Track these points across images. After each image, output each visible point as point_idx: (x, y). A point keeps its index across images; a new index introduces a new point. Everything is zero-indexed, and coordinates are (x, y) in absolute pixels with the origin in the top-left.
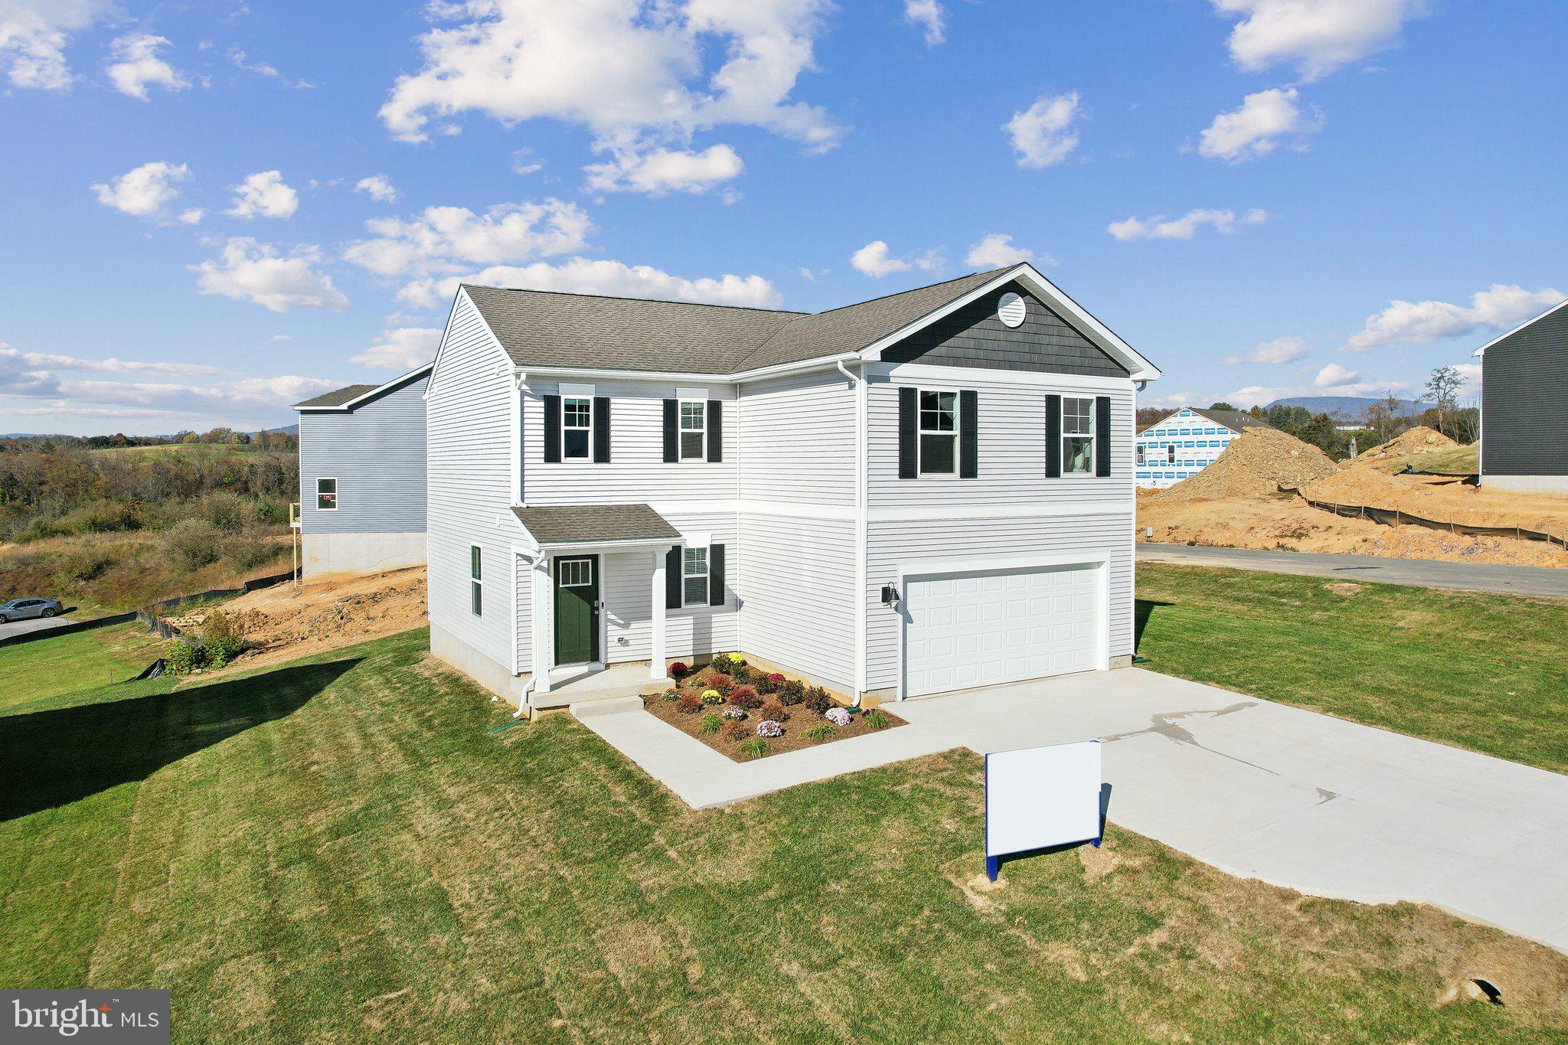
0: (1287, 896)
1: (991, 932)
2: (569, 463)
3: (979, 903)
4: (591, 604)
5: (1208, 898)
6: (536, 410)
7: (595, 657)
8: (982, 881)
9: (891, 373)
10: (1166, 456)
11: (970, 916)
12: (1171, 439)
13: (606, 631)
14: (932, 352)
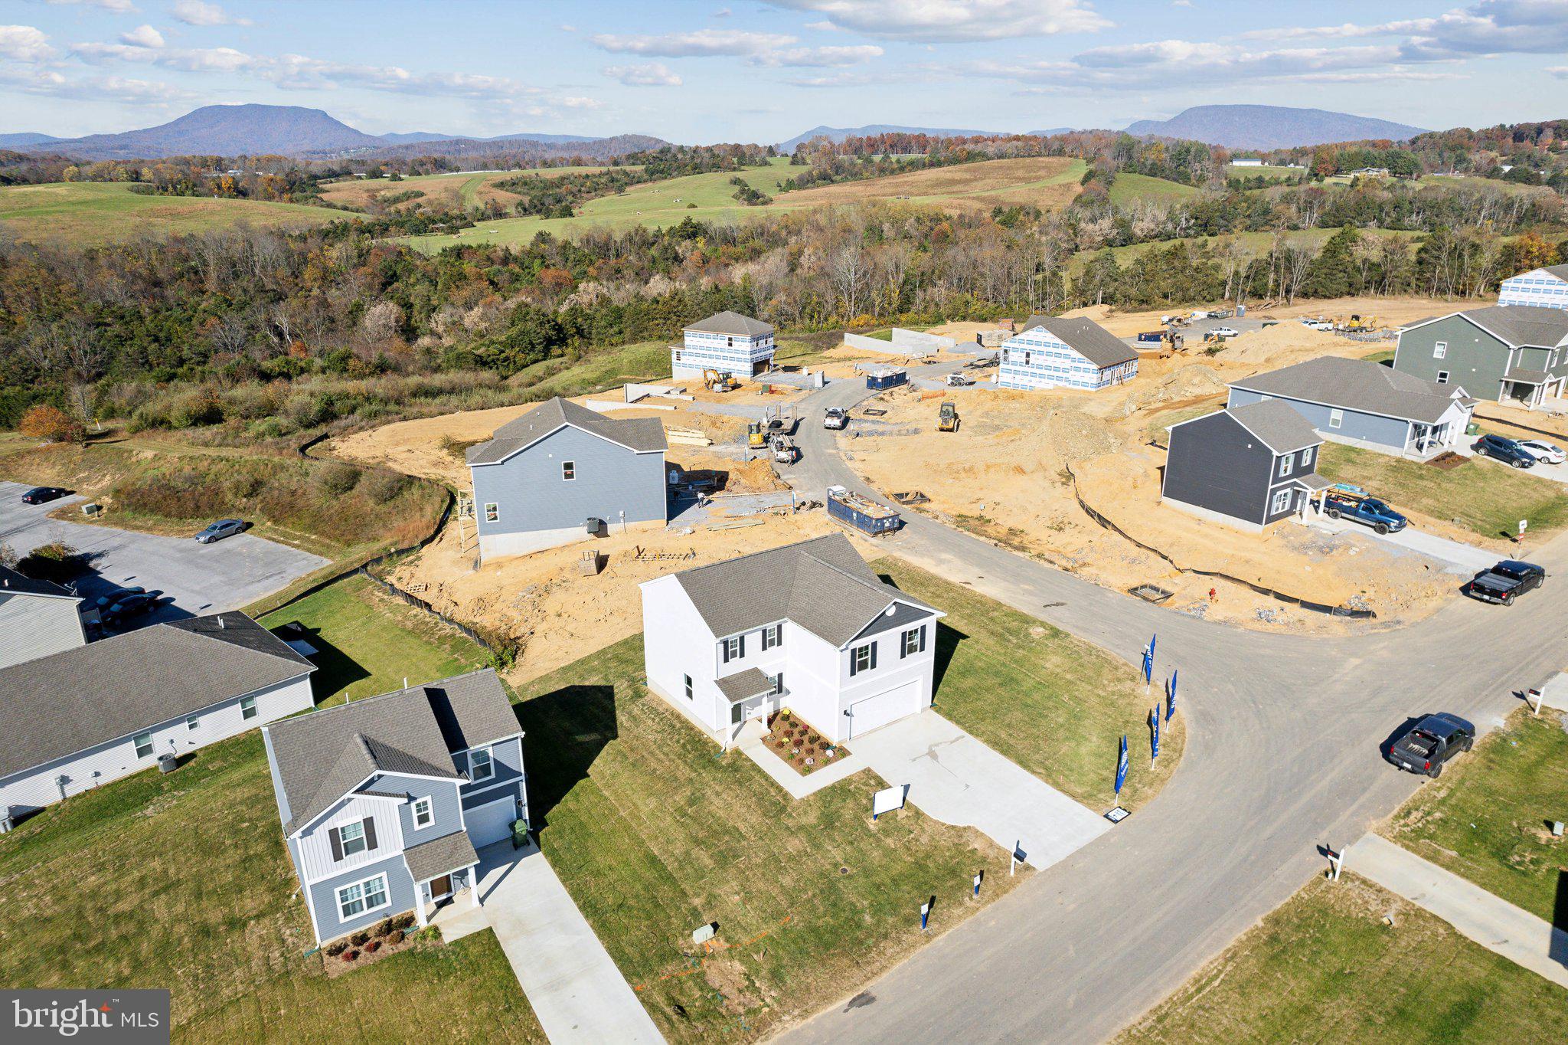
0: (943, 824)
1: (874, 835)
2: (732, 661)
3: (872, 827)
5: (925, 826)
8: (872, 820)
10: (1024, 359)
11: (869, 831)
12: (1028, 348)
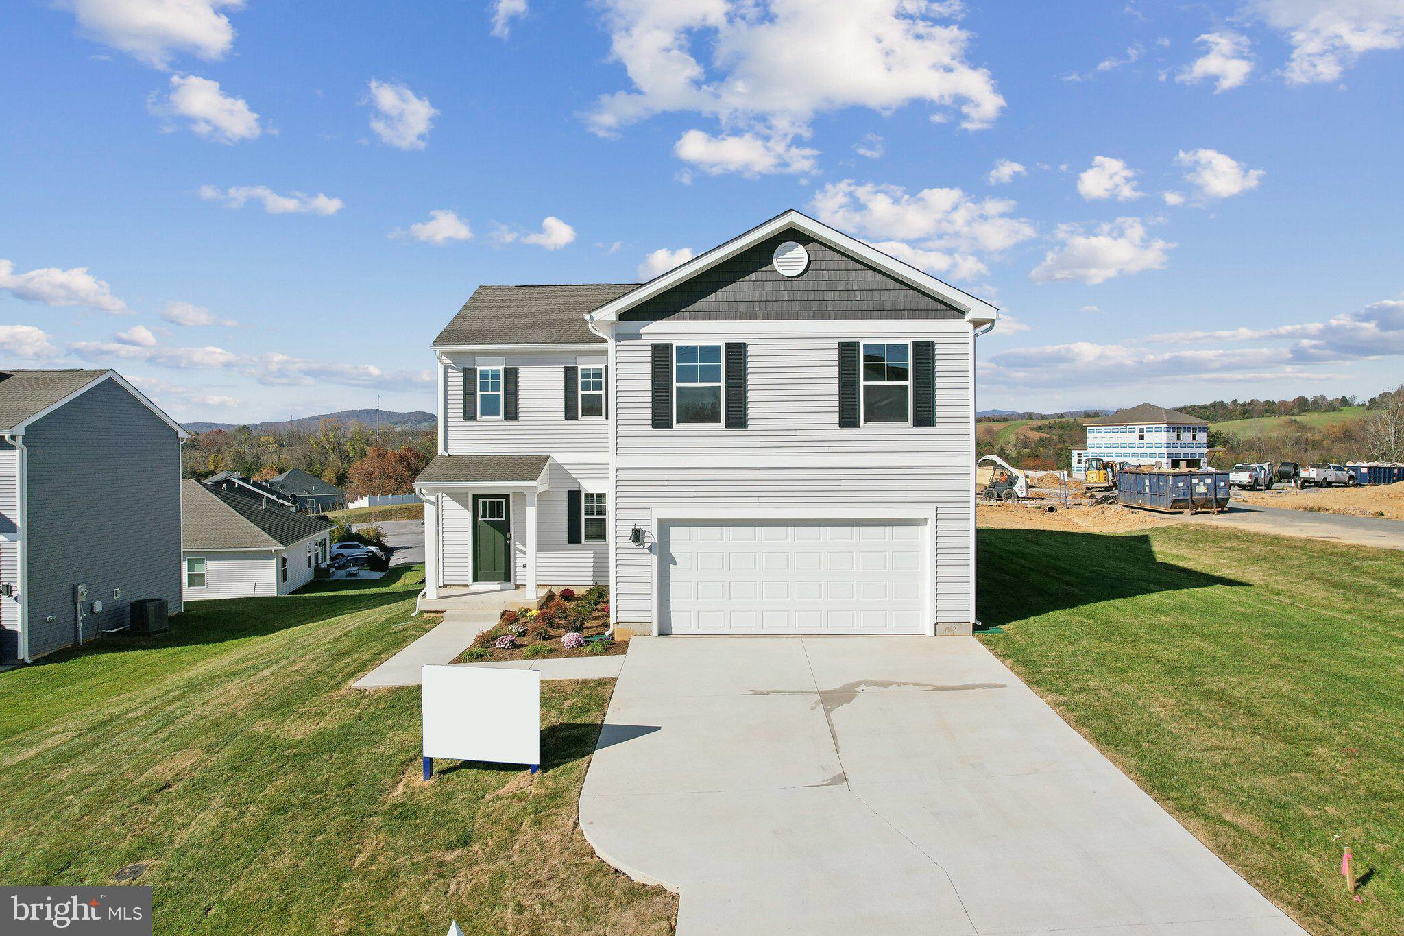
2: (484, 421)
3: (397, 793)
4: (505, 535)
6: (457, 378)
7: (507, 579)
8: (421, 777)
9: (642, 331)
13: (515, 558)
14: (690, 308)
